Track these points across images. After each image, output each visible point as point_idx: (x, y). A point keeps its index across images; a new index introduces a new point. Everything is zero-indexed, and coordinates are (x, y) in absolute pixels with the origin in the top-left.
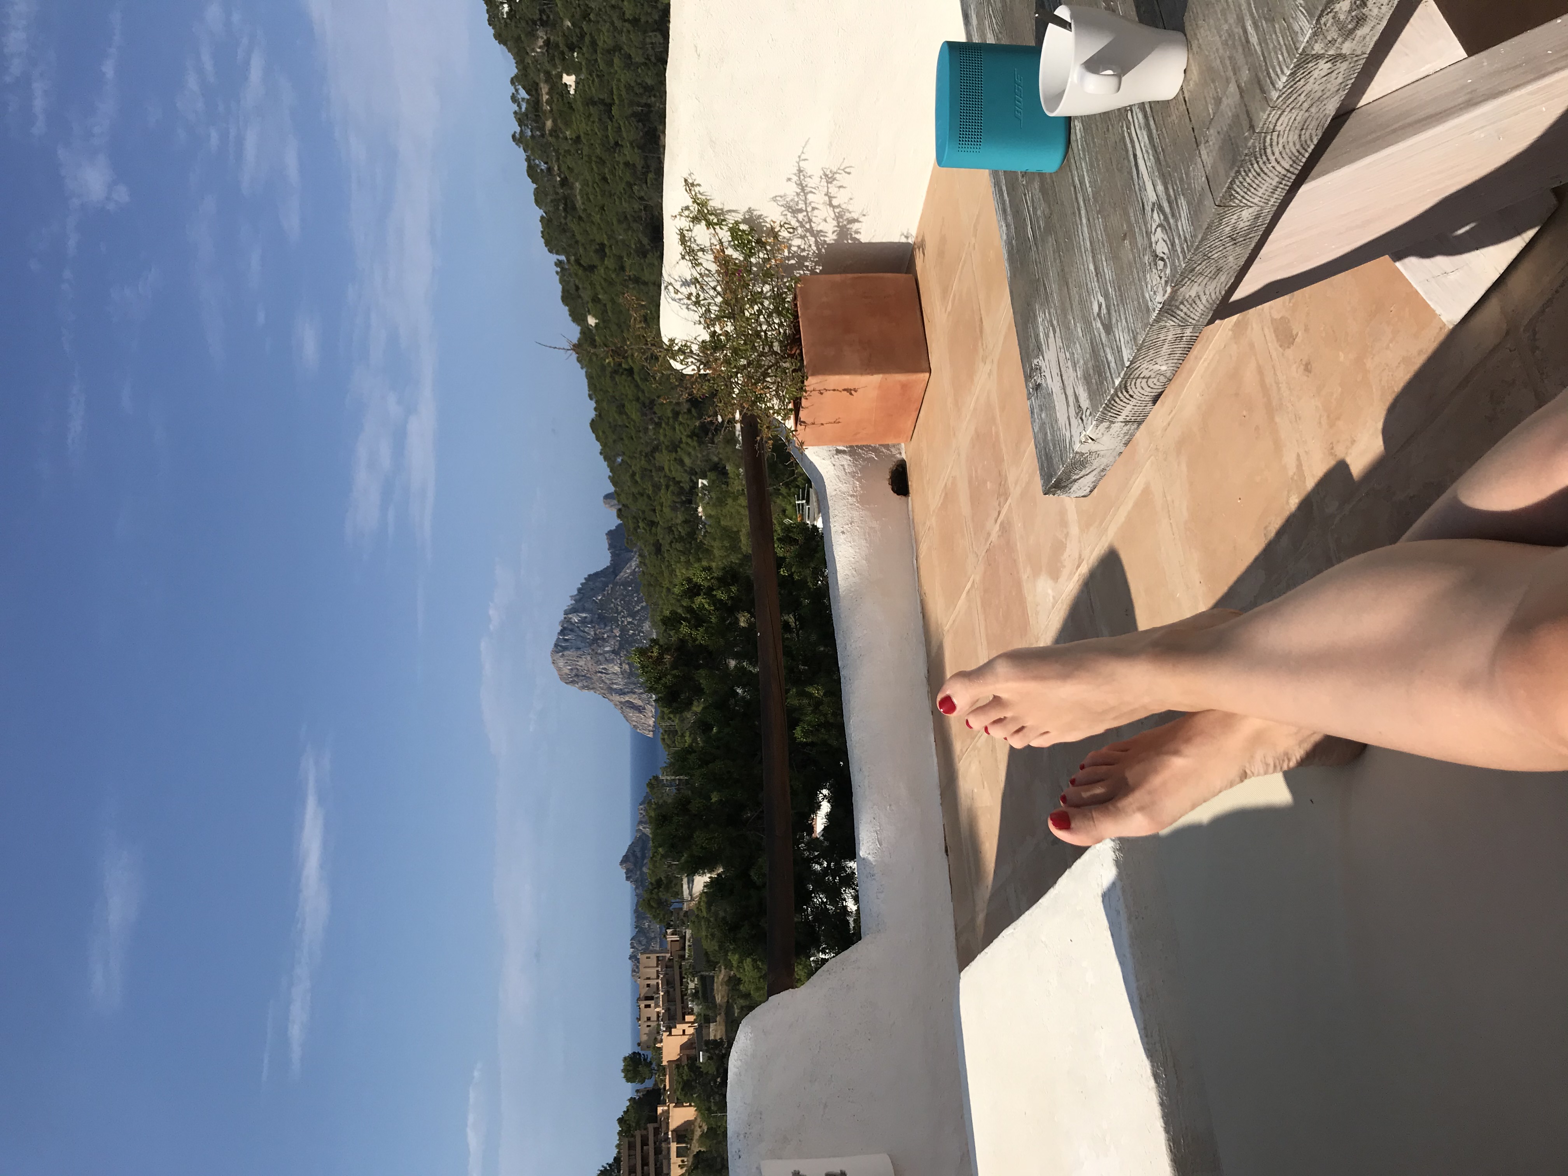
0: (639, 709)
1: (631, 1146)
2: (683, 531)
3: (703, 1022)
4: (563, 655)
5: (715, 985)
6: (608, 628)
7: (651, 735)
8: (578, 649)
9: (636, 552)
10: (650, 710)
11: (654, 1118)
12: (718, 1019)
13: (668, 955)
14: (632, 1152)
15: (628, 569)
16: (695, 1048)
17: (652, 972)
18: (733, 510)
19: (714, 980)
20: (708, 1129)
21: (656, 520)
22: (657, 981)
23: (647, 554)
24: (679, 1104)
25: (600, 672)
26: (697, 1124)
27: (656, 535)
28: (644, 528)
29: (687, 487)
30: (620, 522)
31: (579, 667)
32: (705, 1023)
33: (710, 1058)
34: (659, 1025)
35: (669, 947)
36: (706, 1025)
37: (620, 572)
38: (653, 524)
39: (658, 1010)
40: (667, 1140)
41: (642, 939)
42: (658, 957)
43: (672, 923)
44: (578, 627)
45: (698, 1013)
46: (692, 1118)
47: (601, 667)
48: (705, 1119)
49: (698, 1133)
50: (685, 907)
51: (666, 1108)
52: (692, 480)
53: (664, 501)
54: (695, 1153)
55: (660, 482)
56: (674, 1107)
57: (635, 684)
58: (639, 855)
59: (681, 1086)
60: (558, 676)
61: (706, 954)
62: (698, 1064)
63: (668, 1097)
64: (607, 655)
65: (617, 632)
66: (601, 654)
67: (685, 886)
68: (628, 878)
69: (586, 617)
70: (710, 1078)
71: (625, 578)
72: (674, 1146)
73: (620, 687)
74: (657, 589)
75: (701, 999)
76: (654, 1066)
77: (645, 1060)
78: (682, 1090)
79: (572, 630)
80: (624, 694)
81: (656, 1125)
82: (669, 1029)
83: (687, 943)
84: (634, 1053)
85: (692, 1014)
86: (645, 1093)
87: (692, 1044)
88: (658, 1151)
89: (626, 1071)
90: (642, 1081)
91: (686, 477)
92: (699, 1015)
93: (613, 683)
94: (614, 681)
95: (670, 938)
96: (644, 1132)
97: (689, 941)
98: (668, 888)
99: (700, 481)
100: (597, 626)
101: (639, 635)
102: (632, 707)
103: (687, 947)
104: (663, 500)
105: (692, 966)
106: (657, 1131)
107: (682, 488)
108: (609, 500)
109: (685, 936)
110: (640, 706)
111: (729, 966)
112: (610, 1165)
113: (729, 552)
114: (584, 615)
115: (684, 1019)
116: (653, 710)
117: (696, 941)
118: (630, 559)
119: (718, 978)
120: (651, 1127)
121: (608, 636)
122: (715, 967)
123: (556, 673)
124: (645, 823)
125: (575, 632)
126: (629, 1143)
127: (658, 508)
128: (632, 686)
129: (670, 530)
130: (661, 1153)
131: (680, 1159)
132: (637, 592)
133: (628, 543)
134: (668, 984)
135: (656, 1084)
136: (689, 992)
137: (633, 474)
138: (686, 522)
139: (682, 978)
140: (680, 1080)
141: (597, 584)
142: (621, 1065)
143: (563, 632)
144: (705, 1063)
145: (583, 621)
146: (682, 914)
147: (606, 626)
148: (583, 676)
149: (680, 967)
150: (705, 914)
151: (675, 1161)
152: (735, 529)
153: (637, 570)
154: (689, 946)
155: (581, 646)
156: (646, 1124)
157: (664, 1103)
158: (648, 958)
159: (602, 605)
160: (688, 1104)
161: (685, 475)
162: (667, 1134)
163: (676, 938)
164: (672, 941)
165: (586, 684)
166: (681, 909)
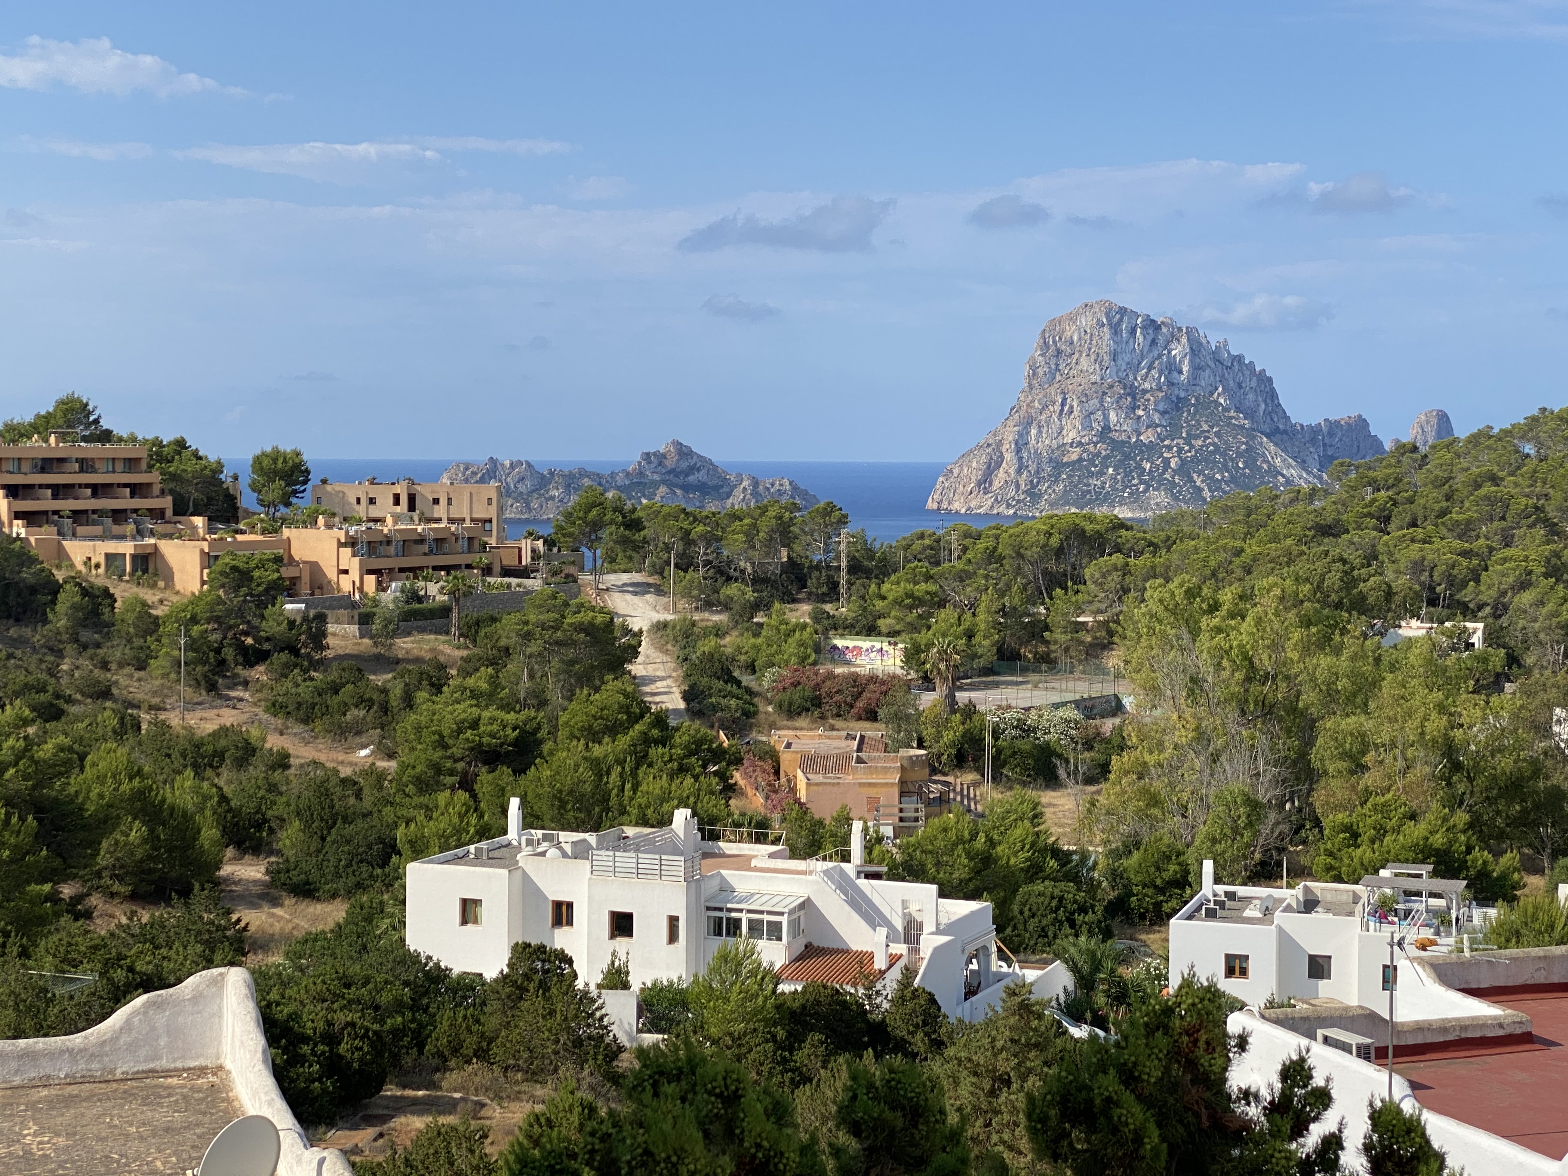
0: (985, 482)
1: (131, 464)
2: (1370, 586)
3: (361, 610)
4: (1103, 325)
5: (432, 637)
6: (1156, 418)
7: (931, 505)
8: (1114, 357)
9: (1320, 478)
10: (983, 504)
11: (182, 509)
12: (367, 641)
13: (493, 542)
14: (119, 466)
15: (1284, 461)
16: (312, 594)
17: (461, 510)
18: (1416, 702)
19: (441, 634)
20: (157, 618)
21: (1392, 527)
22: (445, 521)
23: (1317, 504)
24: (208, 560)
25: (1065, 400)
26: (167, 594)
27: (1359, 528)
28: (1374, 500)
29: (1467, 595)
30: (1388, 446)
31: (1076, 356)
32: (360, 615)
33: (292, 624)
34: (359, 522)
35: (509, 543)
36: (356, 618)
37: (1276, 444)
38: (1384, 520)
39: (389, 520)
40: (140, 533)
41: (528, 483)
42: (490, 521)
43: (555, 550)
44: (1160, 356)
45: (379, 601)
46: (178, 587)
47: (1075, 404)
48: (174, 616)
49: (150, 596)
50: (585, 578)
51: (201, 531)
52: (1480, 607)
53: (1435, 546)
54: (112, 591)
55: (1478, 537)
56: (202, 551)
57: (1037, 472)
58: (691, 478)
59: (241, 565)
60: (1058, 315)
61: (494, 620)
62: (280, 599)
63: (221, 539)
64: (1099, 415)
65: (1149, 436)
66: (1101, 403)
67: (625, 578)
68: (647, 456)
69: (1180, 372)
70: (256, 622)
71: (1263, 455)
72: (127, 548)
73: (1033, 442)
74: (1241, 529)
75: (407, 607)
76: (283, 510)
77: (295, 492)
78: (234, 569)
79: (1154, 342)
80: (1018, 451)
81: (169, 513)
82: (352, 542)
83: (514, 581)
84: (308, 472)
85: (377, 590)
86: (231, 491)
87: (320, 588)
88: (119, 516)
89: (276, 455)
90: (254, 487)
91: (1488, 595)
92: (376, 603)
93: (1040, 427)
94: (1044, 430)
95: (526, 546)
96: (156, 490)
97: (519, 585)
98: (624, 542)
99: (1481, 625)
100: (1161, 395)
101: (1141, 483)
102: (989, 467)
103: (507, 580)
104: (1438, 544)
105: (469, 592)
106: (158, 514)
107: (1464, 584)
108: (1434, 421)
109: (528, 577)
110: (991, 485)
111: (468, 668)
112: (96, 421)
113: (1324, 688)
114: (1185, 369)
115: (370, 572)
116: (982, 511)
117: (516, 601)
118: (1303, 464)
119: (444, 642)
120: (167, 503)
121: (1139, 417)
122: (466, 637)
123: (1065, 312)
124: (755, 494)
125: (1150, 351)
126: (138, 460)
127: (1419, 533)
128: (1033, 468)
129: (1371, 557)
130: (116, 522)
131: (102, 560)
132: (1233, 480)
133: (1342, 465)
134: (436, 540)
135: (249, 514)
136: (421, 584)
137: (1494, 479)
138: (1389, 594)
139: (448, 569)
140: (252, 564)
141: (1251, 396)
142: (287, 447)
143: (1152, 325)
144: (281, 614)
145: (1173, 368)
146: (572, 570)
147: (1163, 413)
148: (1057, 365)
149: (469, 567)
150: (568, 620)
151: (100, 550)
152: (1372, 705)
153: (1281, 479)
154: (509, 586)
155: (1119, 362)
156: (172, 492)
157: (211, 530)
158: (490, 500)
159: (1206, 405)
160: (205, 578)
161: (1493, 593)
162: (152, 533)
163: (526, 560)
164: (520, 550)
165: (1040, 371)
166: (582, 569)
